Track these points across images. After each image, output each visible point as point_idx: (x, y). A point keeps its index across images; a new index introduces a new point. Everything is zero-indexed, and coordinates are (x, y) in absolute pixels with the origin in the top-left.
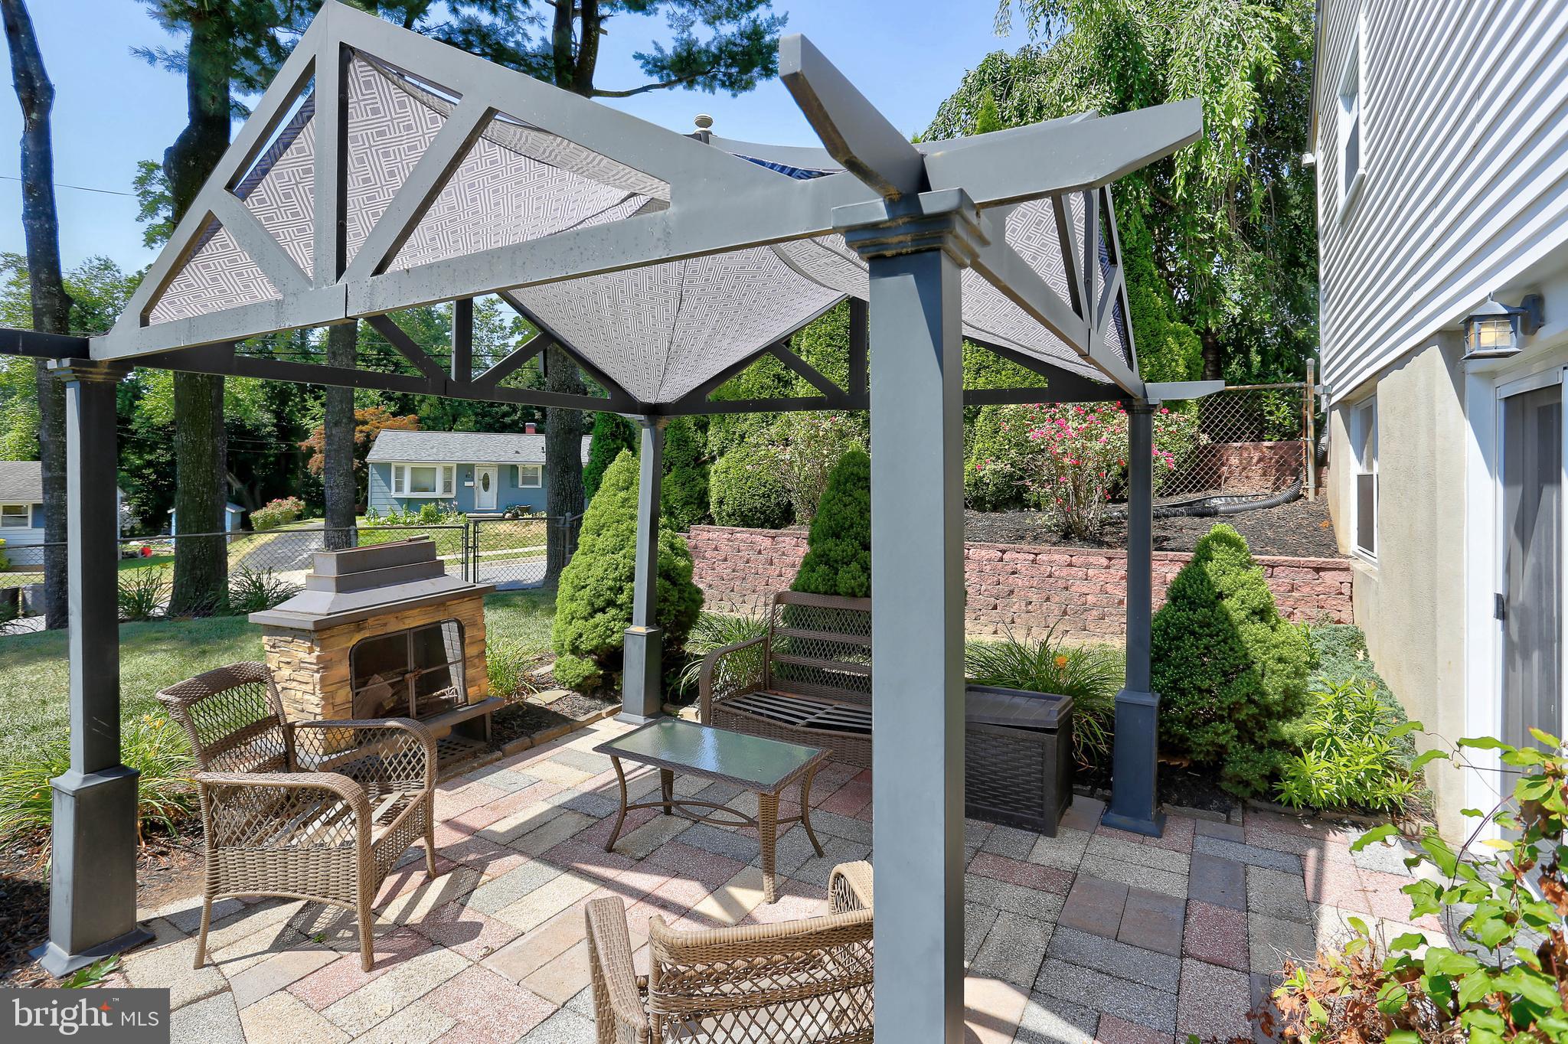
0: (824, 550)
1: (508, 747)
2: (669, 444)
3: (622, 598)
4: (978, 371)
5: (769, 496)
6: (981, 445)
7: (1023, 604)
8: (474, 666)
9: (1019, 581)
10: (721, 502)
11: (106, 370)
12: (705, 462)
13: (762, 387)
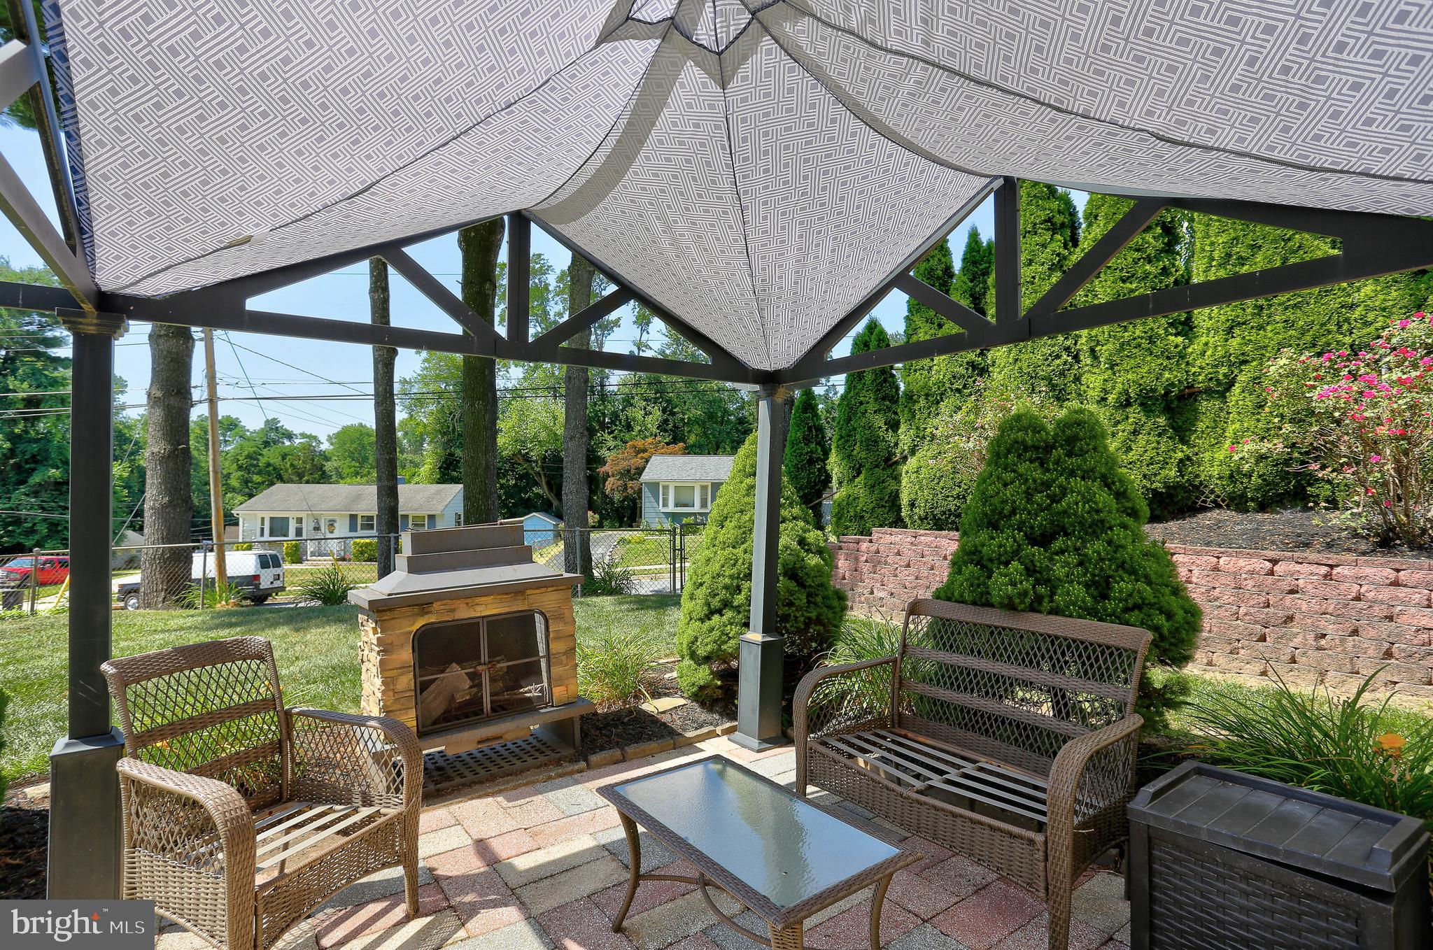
0: (976, 547)
1: (594, 758)
2: (858, 444)
3: (739, 599)
4: (1230, 331)
5: (964, 497)
6: (1237, 425)
7: (1311, 637)
8: (560, 663)
9: (1302, 604)
10: (912, 505)
11: (95, 321)
12: (896, 463)
13: (954, 377)
